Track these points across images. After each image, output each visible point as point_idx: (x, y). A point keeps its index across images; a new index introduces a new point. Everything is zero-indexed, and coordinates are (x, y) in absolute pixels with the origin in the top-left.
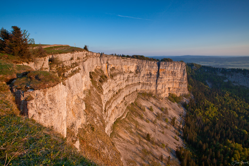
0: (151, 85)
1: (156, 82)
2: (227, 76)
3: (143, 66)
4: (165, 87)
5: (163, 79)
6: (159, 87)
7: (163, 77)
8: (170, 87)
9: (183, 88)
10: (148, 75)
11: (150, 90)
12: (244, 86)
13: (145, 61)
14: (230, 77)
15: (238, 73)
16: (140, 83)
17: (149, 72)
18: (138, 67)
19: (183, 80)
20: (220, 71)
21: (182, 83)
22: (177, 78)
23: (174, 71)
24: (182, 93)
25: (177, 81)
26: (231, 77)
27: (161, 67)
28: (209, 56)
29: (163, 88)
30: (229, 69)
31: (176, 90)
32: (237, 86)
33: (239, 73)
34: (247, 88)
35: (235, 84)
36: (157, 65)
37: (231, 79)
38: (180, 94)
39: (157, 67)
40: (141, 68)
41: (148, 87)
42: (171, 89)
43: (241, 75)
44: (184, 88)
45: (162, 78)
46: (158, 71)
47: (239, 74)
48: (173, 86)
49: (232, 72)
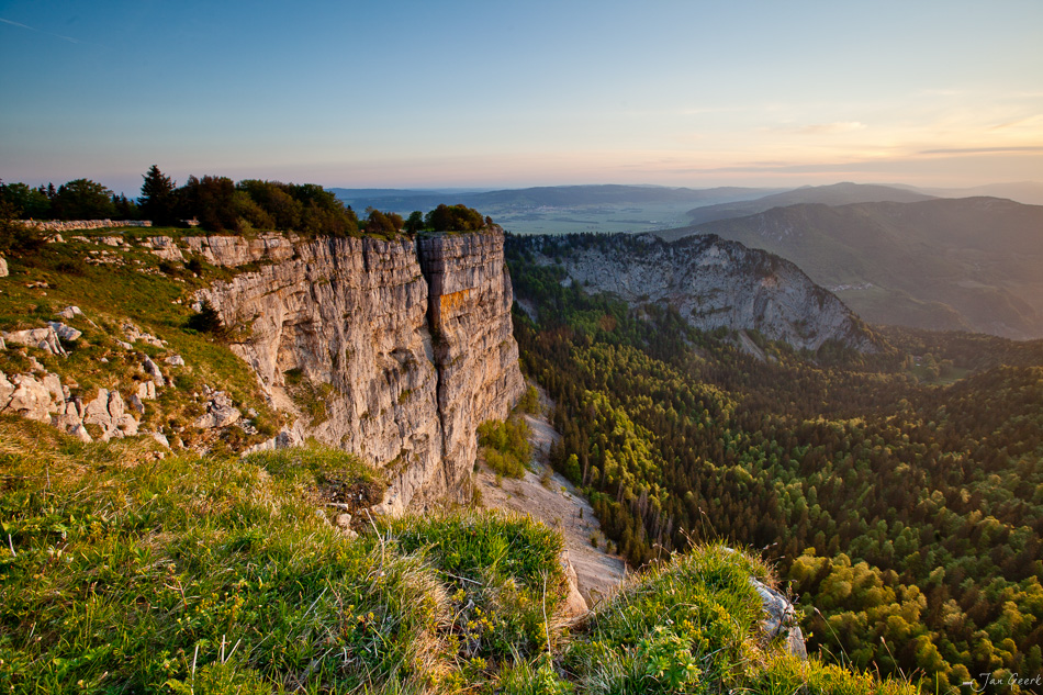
2: (564, 265)
5: (464, 367)
8: (477, 390)
9: (511, 370)
10: (390, 378)
12: (611, 294)
14: (573, 269)
15: (588, 251)
17: (387, 343)
20: (541, 246)
21: (508, 345)
22: (492, 326)
23: (490, 291)
25: (495, 343)
26: (576, 267)
27: (448, 282)
28: (406, 191)
31: (495, 392)
32: (596, 297)
33: (592, 250)
35: (590, 291)
37: (577, 273)
39: (425, 288)
43: (598, 257)
46: (432, 311)
47: (592, 253)
48: (484, 378)
49: (573, 249)
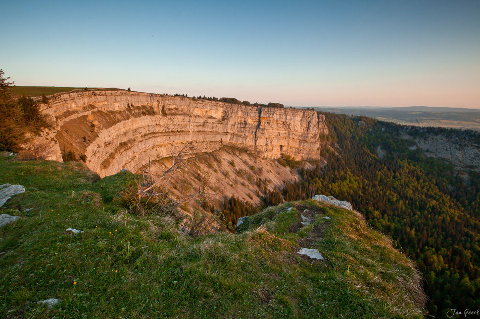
0: (245, 137)
1: (256, 135)
2: (417, 141)
3: (233, 111)
4: (271, 143)
5: (265, 131)
6: (261, 142)
7: (266, 128)
8: (283, 144)
9: (307, 149)
10: (241, 123)
11: (245, 144)
12: (444, 159)
13: (237, 105)
14: (422, 143)
15: (437, 136)
16: (227, 132)
17: (243, 120)
18: (225, 112)
19: (307, 137)
20: (408, 131)
21: (306, 141)
22: (294, 133)
23: (286, 122)
24: (305, 156)
25: (296, 138)
26: (424, 142)
27: (263, 115)
29: (269, 144)
30: (423, 128)
31: (294, 150)
32: (431, 158)
33: (440, 136)
34: (449, 162)
35: (428, 155)
36: (257, 112)
37: (423, 145)
38: (302, 157)
39: (257, 115)
40: (230, 114)
41: (241, 139)
42: (284, 148)
43: (442, 139)
44: (310, 150)
45: (263, 129)
46: (259, 120)
48: (288, 144)
49: (427, 134)
